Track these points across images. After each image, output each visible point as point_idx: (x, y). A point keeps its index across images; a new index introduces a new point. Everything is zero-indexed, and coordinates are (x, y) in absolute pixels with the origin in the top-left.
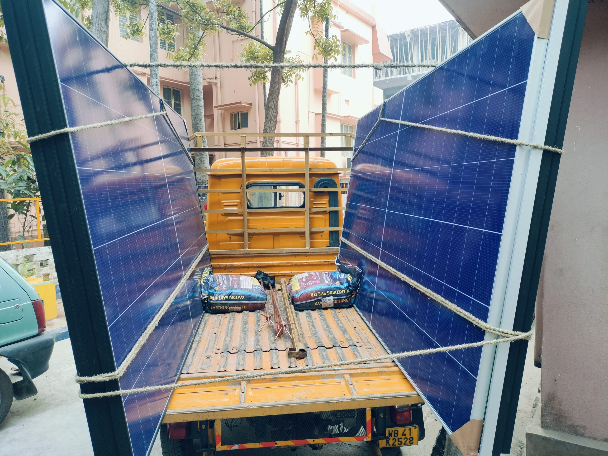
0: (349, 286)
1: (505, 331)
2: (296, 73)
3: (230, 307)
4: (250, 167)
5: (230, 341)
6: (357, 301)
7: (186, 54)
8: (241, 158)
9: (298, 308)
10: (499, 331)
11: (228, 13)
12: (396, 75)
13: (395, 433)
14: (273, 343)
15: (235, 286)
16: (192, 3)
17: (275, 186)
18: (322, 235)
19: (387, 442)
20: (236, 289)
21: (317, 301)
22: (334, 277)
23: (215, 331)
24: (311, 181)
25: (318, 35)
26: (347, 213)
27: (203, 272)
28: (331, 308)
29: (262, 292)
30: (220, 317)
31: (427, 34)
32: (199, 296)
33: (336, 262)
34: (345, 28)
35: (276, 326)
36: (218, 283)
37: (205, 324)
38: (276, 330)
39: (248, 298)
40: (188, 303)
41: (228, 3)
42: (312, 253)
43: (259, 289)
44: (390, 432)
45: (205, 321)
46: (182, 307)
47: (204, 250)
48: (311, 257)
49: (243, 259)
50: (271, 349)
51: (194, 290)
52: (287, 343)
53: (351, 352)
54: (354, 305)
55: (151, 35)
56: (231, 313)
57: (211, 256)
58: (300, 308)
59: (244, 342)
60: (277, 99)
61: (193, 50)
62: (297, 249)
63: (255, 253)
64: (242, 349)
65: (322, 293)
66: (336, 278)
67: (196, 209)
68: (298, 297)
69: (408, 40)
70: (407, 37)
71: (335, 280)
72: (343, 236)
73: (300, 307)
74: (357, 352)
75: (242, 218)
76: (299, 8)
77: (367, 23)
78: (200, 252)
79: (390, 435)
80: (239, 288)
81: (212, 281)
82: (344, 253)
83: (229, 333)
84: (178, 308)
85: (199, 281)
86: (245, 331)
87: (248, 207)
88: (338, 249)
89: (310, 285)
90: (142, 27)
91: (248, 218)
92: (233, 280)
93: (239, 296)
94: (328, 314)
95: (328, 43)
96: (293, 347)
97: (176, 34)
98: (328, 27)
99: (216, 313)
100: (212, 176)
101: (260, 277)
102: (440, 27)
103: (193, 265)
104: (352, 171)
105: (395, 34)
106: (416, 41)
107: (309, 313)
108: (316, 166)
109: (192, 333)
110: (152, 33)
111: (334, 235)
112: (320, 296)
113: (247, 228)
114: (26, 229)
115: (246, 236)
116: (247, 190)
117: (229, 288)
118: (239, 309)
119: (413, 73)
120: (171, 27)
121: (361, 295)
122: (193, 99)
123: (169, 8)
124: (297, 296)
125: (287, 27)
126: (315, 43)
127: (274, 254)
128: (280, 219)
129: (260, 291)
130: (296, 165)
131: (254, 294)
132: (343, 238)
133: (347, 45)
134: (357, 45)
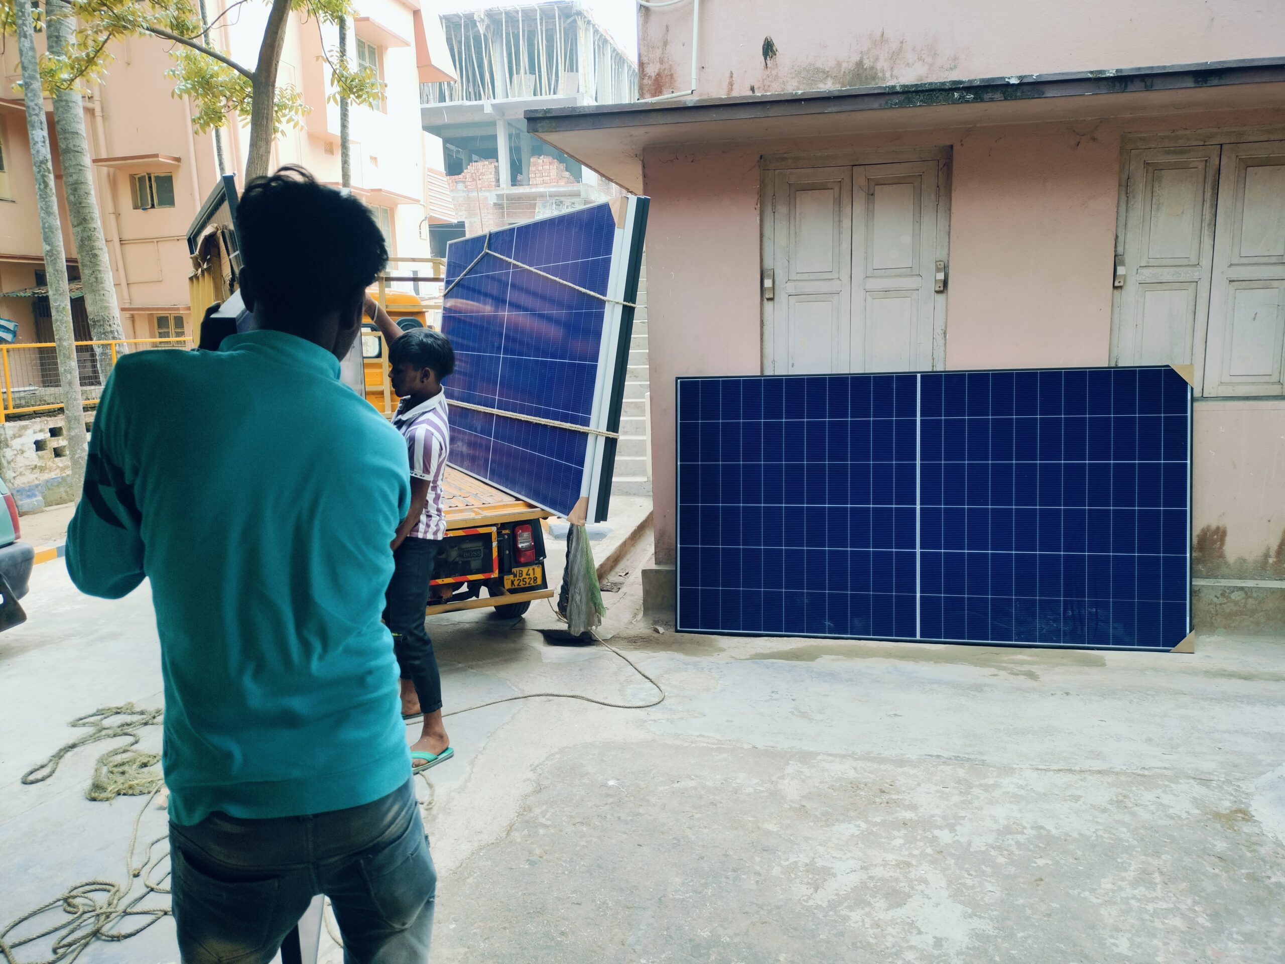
1: (602, 432)
10: (597, 432)
12: (460, 99)
13: (520, 572)
19: (512, 582)
31: (518, 21)
69: (481, 29)
70: (478, 24)
77: (403, 3)
79: (515, 575)
102: (543, 11)
104: (445, 309)
105: (454, 15)
106: (498, 33)
108: (394, 301)
110: (24, 42)
119: (494, 98)
133: (366, 46)
134: (387, 49)
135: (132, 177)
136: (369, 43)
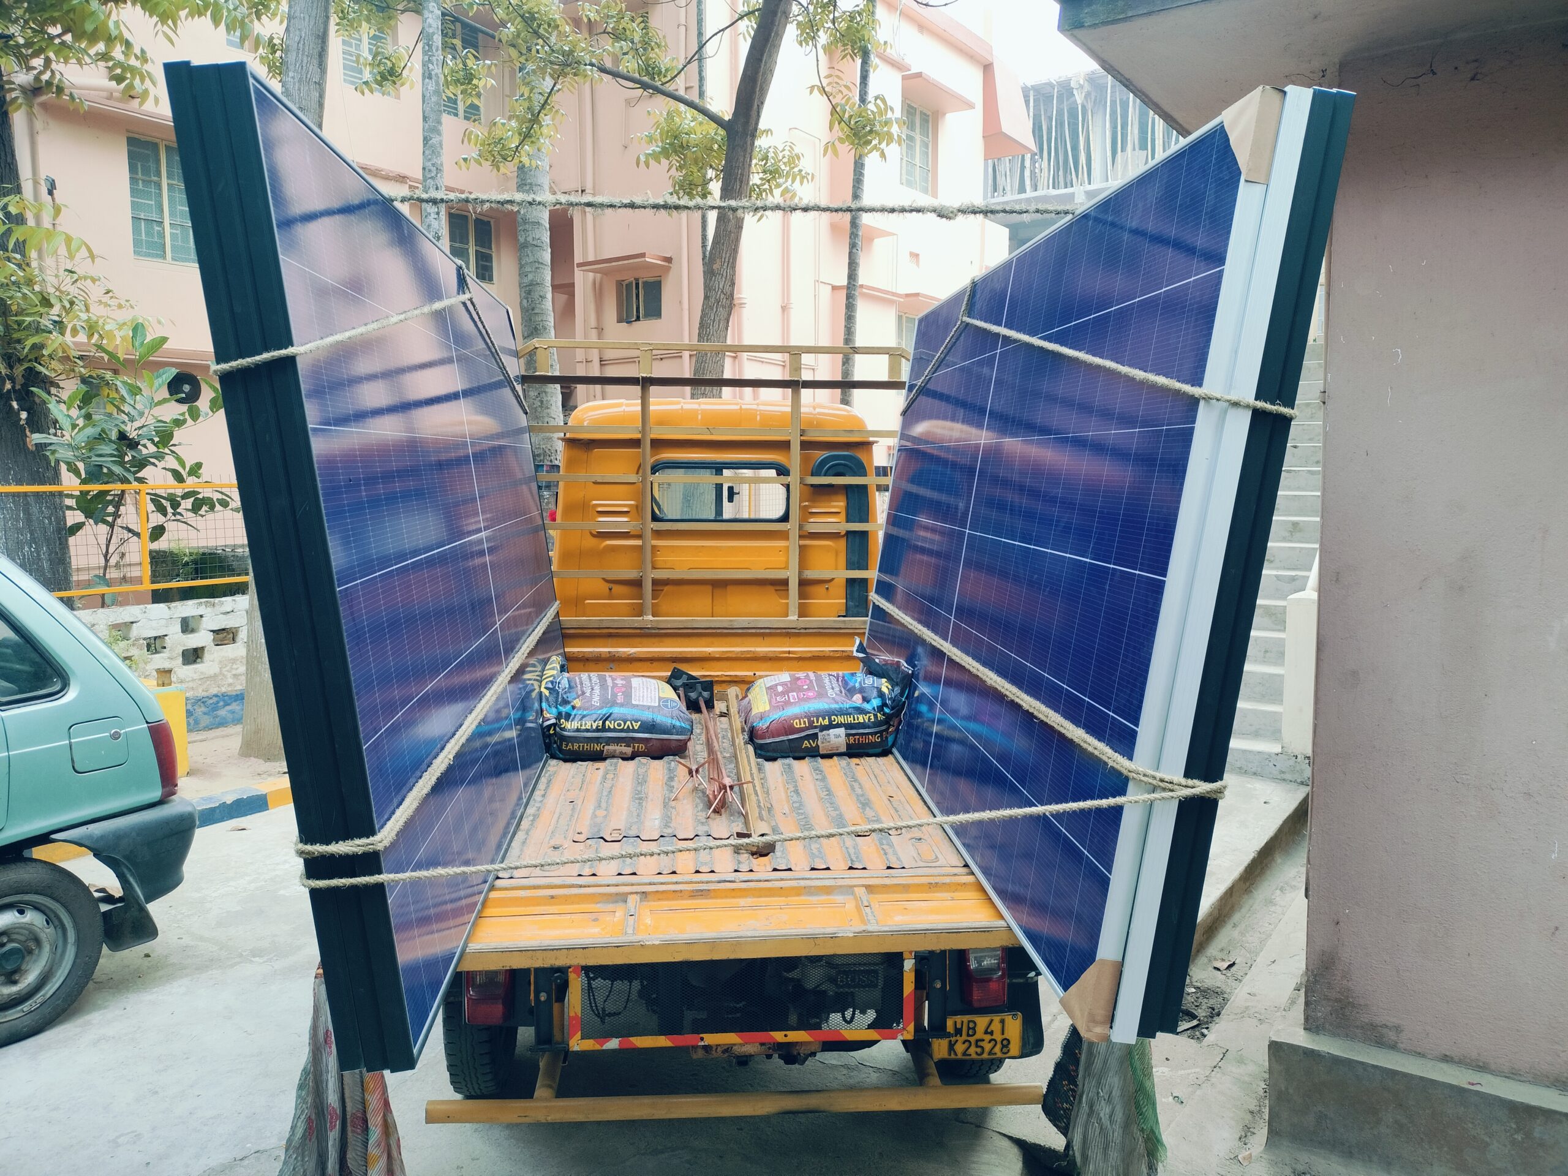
0: (884, 705)
1: (1167, 777)
2: (784, 186)
3: (606, 747)
4: (661, 423)
5: (605, 817)
6: (901, 740)
7: (510, 133)
8: (640, 401)
9: (763, 753)
10: (1154, 778)
11: (617, 35)
12: (1045, 187)
13: (969, 1029)
14: (703, 823)
15: (620, 699)
16: (529, 13)
17: (718, 468)
18: (827, 589)
19: (951, 1047)
20: (622, 705)
21: (807, 737)
22: (851, 684)
23: (571, 796)
24: (805, 460)
25: (840, 96)
26: (888, 538)
27: (545, 666)
28: (840, 755)
29: (682, 715)
30: (583, 768)
32: (536, 719)
33: (857, 651)
34: (914, 71)
35: (711, 788)
36: (580, 693)
37: (549, 781)
38: (711, 796)
39: (650, 727)
40: (512, 734)
41: (618, 9)
42: (802, 631)
43: (675, 707)
44: (959, 1026)
45: (550, 776)
46: (497, 743)
47: (548, 615)
48: (801, 639)
49: (638, 640)
50: (697, 835)
51: (524, 705)
52: (734, 824)
53: (875, 844)
54: (895, 750)
55: (427, 89)
56: (608, 761)
57: (563, 631)
58: (769, 754)
59: (636, 820)
60: (735, 251)
61: (527, 124)
62: (769, 621)
63: (669, 626)
64: (633, 833)
65: (820, 719)
66: (854, 687)
67: (530, 520)
68: (764, 727)
69: (1079, 98)
70: (1075, 92)
71: (851, 692)
72: (877, 592)
73: (768, 751)
74: (888, 845)
75: (639, 542)
76: (795, 22)
77: (970, 56)
78: (538, 620)
79: (958, 1032)
80: (627, 703)
81: (567, 686)
82: (877, 632)
83: (603, 801)
84: (486, 746)
85: (536, 684)
86: (640, 799)
87: (655, 518)
88: (865, 622)
89: (792, 701)
90: (403, 65)
91: (655, 542)
92: (615, 685)
93: (628, 723)
94: (834, 768)
95: (863, 114)
96: (745, 829)
97: (486, 82)
98: (867, 71)
99: (574, 761)
100: (572, 443)
101: (679, 683)
103: (525, 647)
104: (903, 436)
105: (1045, 84)
106: (1100, 102)
107: (789, 765)
108: (818, 424)
109: (520, 798)
110: (428, 84)
111: (857, 587)
112: (816, 727)
113: (649, 566)
114: (113, 561)
115: (648, 586)
116: (651, 478)
117: (605, 702)
118: (628, 751)
119: (1090, 184)
120: (475, 67)
121: (909, 725)
122: (525, 246)
123: (471, 18)
124: (762, 725)
125: (764, 73)
126: (832, 115)
127: (714, 631)
128: (729, 547)
129: (676, 712)
130: (768, 420)
131: (663, 719)
132: (876, 596)
133: (918, 113)
134: (944, 114)
135: (619, 284)
136: (921, 109)
